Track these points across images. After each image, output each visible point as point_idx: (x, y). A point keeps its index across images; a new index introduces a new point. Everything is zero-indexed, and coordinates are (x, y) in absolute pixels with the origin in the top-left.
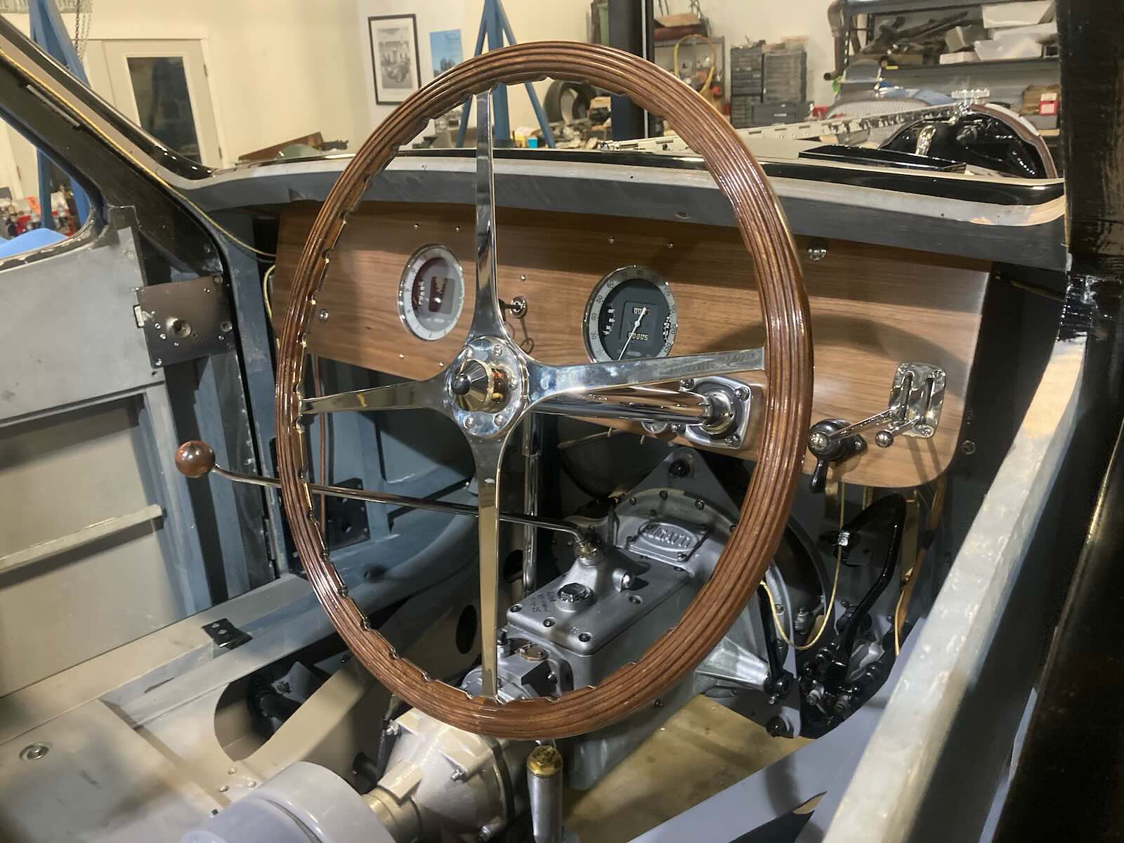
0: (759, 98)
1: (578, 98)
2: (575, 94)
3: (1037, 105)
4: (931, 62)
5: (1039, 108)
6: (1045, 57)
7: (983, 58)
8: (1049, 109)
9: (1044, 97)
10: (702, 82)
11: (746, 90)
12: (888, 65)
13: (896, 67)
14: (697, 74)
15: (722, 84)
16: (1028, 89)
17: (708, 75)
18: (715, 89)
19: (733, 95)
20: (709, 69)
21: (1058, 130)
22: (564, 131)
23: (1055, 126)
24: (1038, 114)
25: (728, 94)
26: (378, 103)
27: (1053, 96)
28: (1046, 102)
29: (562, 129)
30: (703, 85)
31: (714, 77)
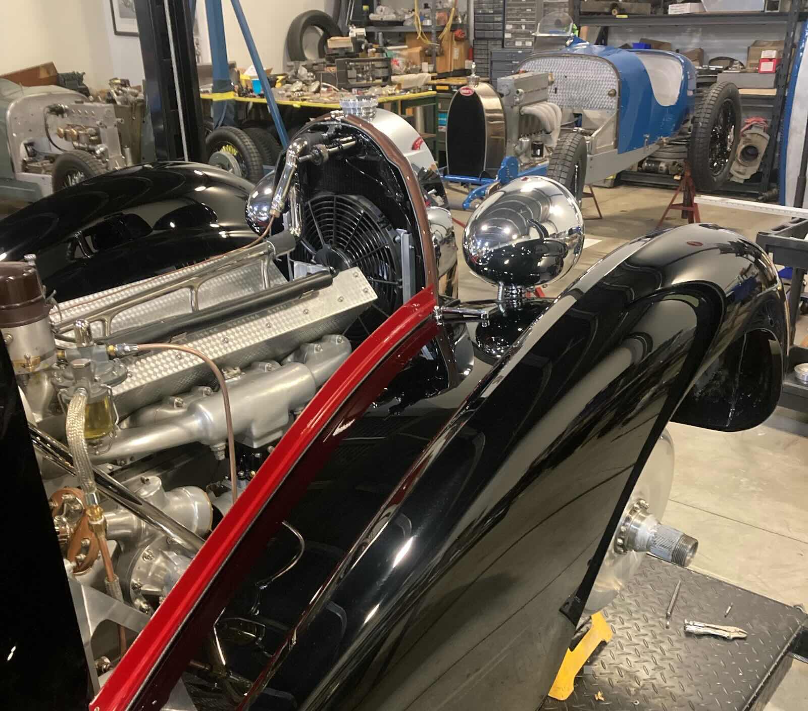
0: (500, 42)
1: (324, 35)
2: (321, 32)
3: (757, 62)
4: (660, 12)
5: (759, 65)
6: (766, 11)
7: (708, 10)
8: (768, 67)
9: (764, 54)
10: (443, 24)
11: (487, 34)
12: (619, 14)
13: (625, 16)
14: (437, 15)
15: (465, 26)
16: (754, 45)
17: (449, 17)
18: (458, 32)
19: (476, 39)
20: (449, 10)
21: (775, 90)
22: (299, 71)
23: (772, 84)
24: (756, 72)
25: (472, 38)
26: (117, 33)
27: (773, 54)
28: (766, 60)
29: (297, 69)
30: (444, 27)
31: (455, 18)
